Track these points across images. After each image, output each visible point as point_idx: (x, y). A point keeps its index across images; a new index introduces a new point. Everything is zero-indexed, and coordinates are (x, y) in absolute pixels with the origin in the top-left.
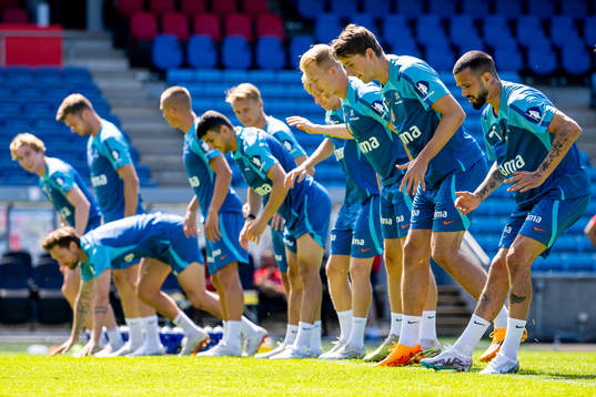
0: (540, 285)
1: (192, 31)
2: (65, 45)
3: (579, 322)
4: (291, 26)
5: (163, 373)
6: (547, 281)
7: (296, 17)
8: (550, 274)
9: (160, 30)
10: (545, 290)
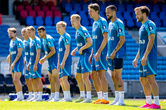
0: (130, 83)
1: (37, 15)
2: (3, 19)
3: (140, 93)
4: (63, 14)
5: (31, 105)
6: (132, 82)
7: (65, 12)
8: (133, 80)
9: (28, 15)
10: (131, 84)
